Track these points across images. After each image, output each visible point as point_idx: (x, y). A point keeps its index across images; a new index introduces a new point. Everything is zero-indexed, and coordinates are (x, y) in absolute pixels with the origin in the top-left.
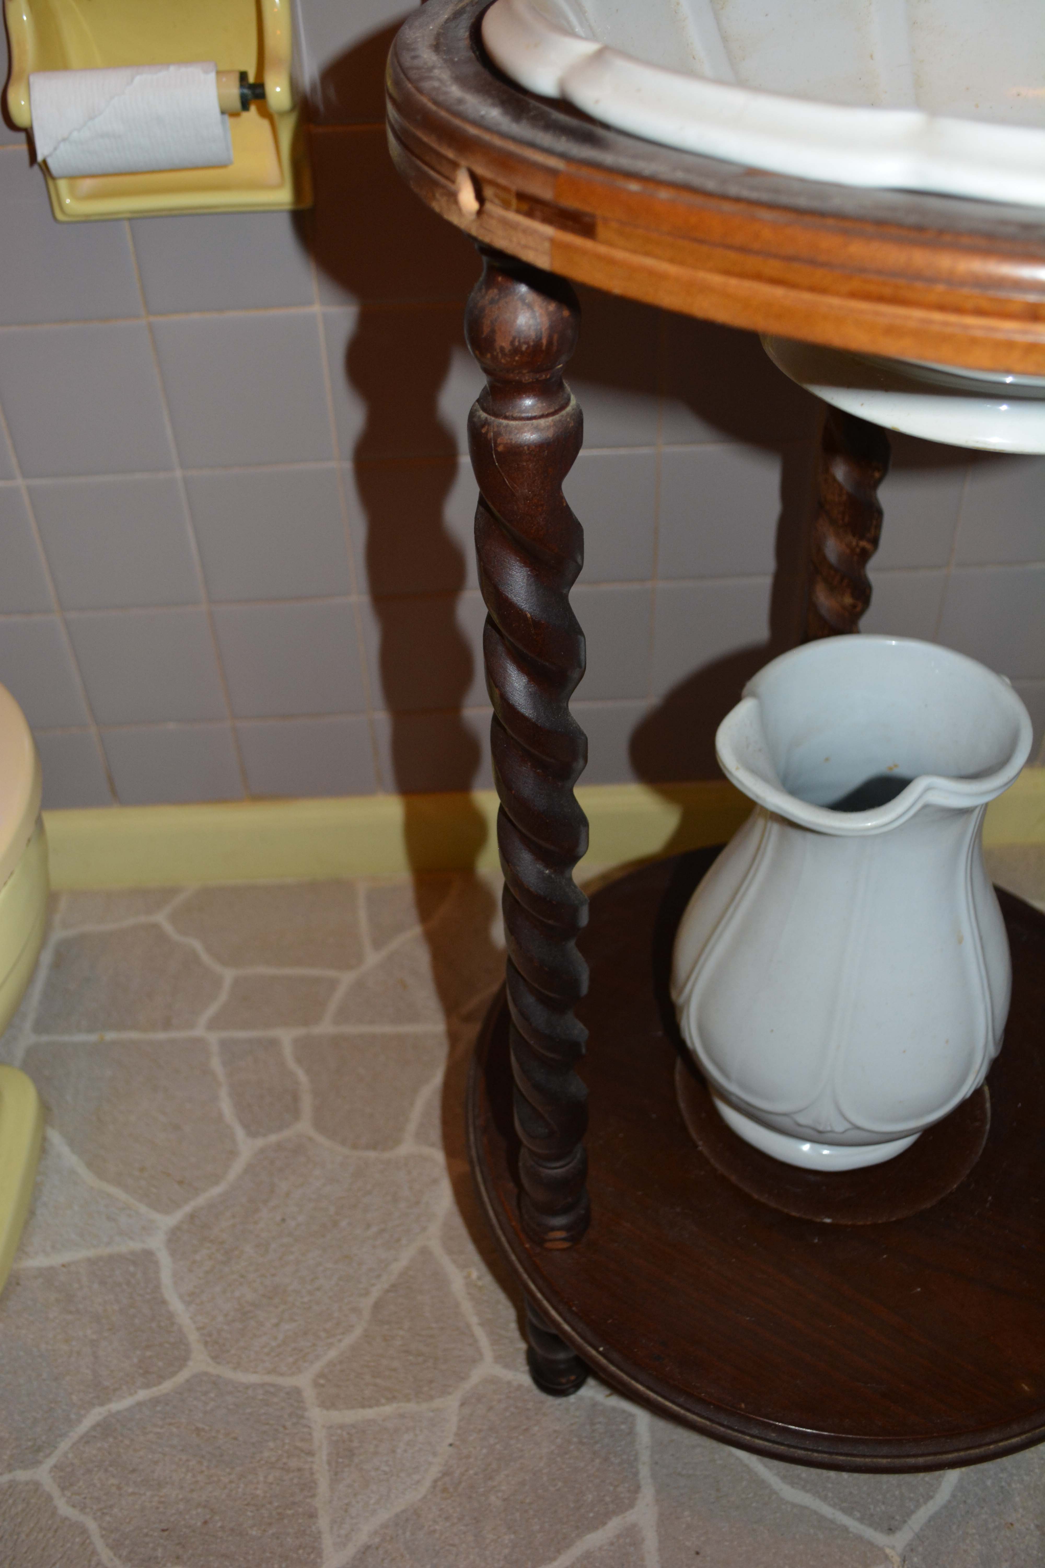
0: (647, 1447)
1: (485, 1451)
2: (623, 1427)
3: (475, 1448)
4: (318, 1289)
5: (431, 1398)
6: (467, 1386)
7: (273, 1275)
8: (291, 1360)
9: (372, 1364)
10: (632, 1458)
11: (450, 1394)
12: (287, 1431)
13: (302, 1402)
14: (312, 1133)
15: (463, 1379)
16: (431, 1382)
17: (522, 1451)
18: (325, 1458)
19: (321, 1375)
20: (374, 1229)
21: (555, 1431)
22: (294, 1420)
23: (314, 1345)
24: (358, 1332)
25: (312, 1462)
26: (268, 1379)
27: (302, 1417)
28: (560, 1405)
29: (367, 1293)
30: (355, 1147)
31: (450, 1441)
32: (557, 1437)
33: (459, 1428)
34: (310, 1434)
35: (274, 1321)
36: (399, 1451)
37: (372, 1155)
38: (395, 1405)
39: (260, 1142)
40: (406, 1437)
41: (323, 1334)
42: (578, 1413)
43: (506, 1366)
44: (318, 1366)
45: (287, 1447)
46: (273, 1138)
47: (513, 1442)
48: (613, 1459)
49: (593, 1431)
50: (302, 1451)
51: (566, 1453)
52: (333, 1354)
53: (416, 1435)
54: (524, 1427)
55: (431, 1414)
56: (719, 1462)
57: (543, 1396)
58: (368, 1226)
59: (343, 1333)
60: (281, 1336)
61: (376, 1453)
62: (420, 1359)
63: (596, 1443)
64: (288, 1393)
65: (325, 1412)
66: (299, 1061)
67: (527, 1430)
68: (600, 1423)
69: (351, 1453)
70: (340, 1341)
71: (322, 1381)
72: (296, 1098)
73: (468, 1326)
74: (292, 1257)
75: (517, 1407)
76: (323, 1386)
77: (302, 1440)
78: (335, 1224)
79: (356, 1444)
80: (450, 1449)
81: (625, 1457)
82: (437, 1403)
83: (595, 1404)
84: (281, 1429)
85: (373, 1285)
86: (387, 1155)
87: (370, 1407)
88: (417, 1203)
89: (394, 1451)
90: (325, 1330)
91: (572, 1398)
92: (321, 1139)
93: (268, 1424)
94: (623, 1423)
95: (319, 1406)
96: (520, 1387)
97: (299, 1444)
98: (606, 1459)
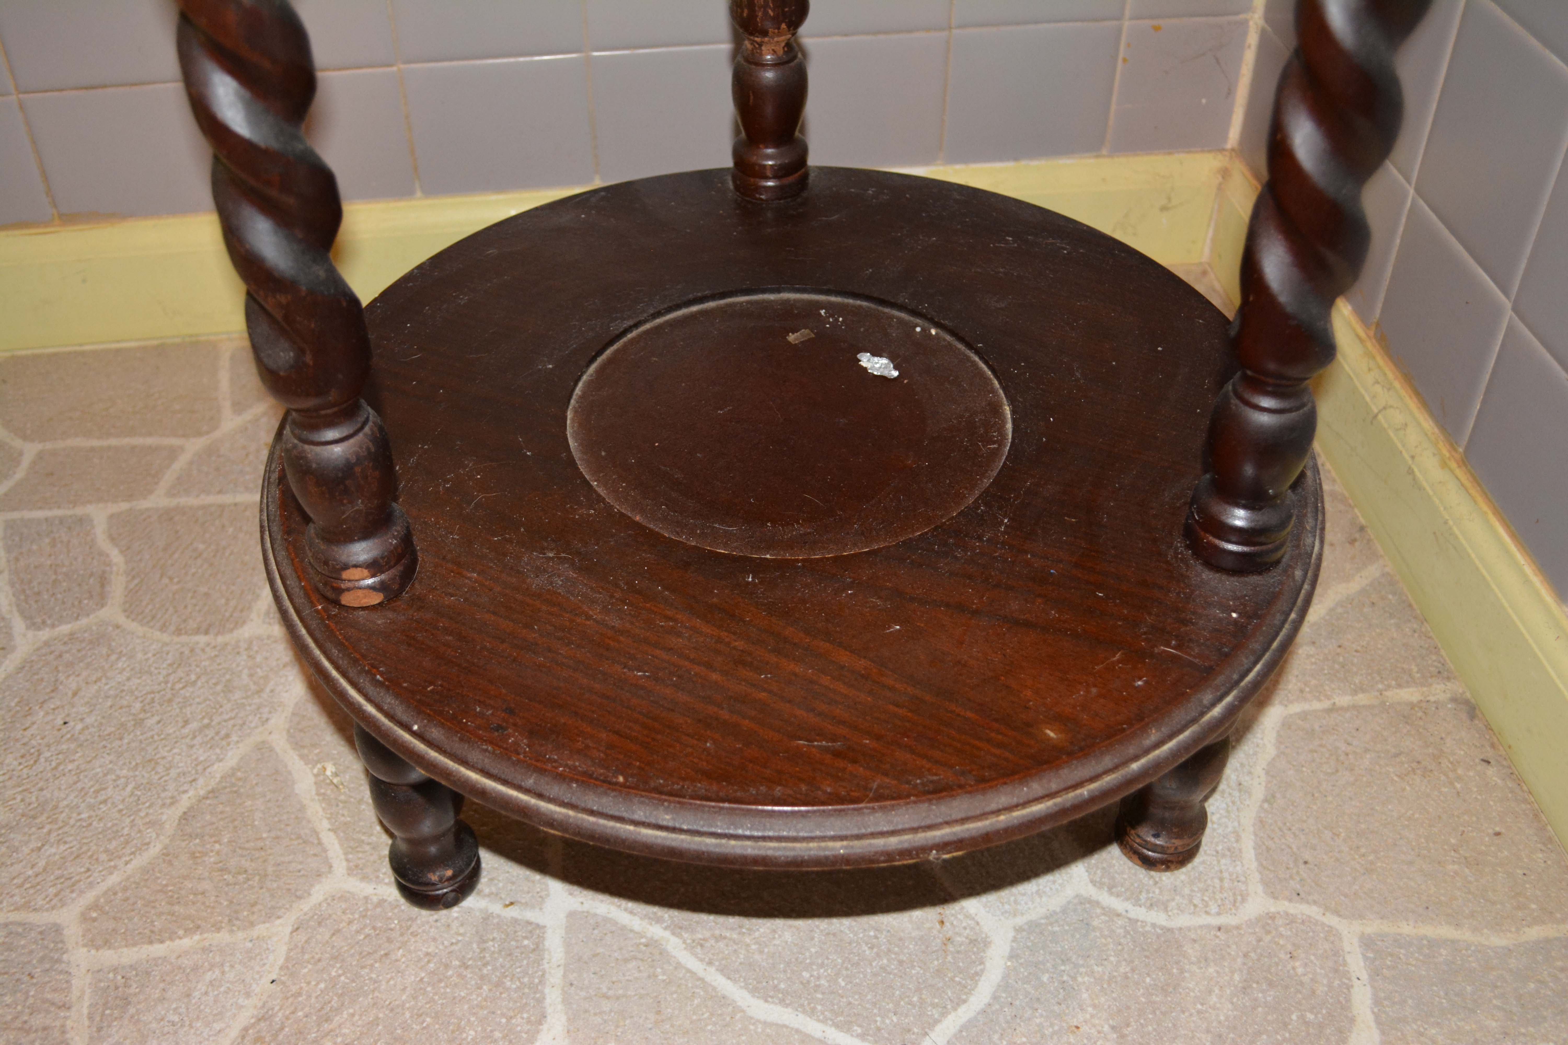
0: (559, 966)
1: (322, 986)
2: (526, 942)
3: (309, 983)
4: (105, 802)
5: (252, 924)
6: (306, 906)
7: (41, 790)
8: (52, 891)
9: (170, 888)
10: (537, 981)
11: (279, 917)
12: (35, 981)
13: (62, 942)
14: (121, 619)
15: (299, 898)
16: (253, 905)
17: (375, 982)
18: (85, 1011)
19: (95, 906)
20: (194, 725)
21: (427, 954)
22: (47, 966)
23: (88, 870)
24: (155, 850)
25: (66, 1018)
26: (14, 917)
27: (59, 961)
28: (436, 921)
29: (174, 801)
30: (179, 632)
31: (274, 977)
32: (429, 962)
33: (287, 959)
34: (67, 982)
35: (33, 845)
36: (197, 994)
37: (202, 639)
38: (197, 937)
39: (45, 634)
40: (209, 976)
41: (103, 857)
42: (462, 931)
43: (365, 878)
44: (90, 896)
45: (31, 1001)
46: (65, 629)
47: (364, 972)
48: (508, 984)
49: (483, 950)
50: (53, 1004)
51: (440, 981)
52: (114, 879)
53: (223, 973)
54: (382, 952)
55: (250, 945)
56: (660, 977)
57: (415, 911)
58: (186, 722)
59: (133, 853)
60: (42, 863)
61: (162, 999)
62: (241, 878)
63: (485, 965)
64: (41, 933)
65: (93, 952)
66: (112, 539)
67: (386, 955)
68: (494, 939)
69: (126, 1001)
70: (127, 863)
71: (94, 915)
72: (103, 581)
73: (316, 833)
74: (70, 767)
75: (374, 928)
76: (95, 920)
77: (55, 990)
78: (139, 723)
79: (133, 989)
80: (273, 986)
81: (526, 980)
82: (260, 930)
83: (487, 917)
84: (26, 978)
85: (185, 792)
86: (220, 639)
87: (162, 942)
88: (259, 692)
89: (188, 996)
90: (106, 851)
91: (455, 911)
92: (132, 626)
93: (6, 973)
94: (526, 938)
95: (84, 946)
96: (381, 902)
97: (49, 996)
98: (499, 984)
